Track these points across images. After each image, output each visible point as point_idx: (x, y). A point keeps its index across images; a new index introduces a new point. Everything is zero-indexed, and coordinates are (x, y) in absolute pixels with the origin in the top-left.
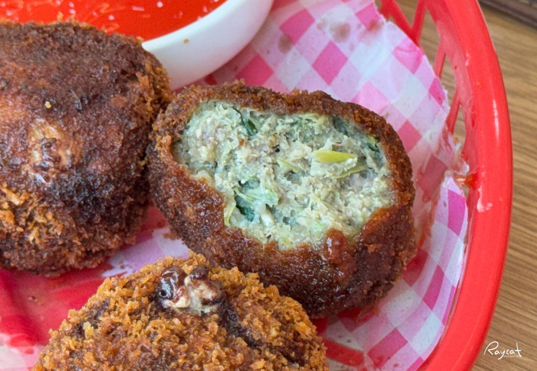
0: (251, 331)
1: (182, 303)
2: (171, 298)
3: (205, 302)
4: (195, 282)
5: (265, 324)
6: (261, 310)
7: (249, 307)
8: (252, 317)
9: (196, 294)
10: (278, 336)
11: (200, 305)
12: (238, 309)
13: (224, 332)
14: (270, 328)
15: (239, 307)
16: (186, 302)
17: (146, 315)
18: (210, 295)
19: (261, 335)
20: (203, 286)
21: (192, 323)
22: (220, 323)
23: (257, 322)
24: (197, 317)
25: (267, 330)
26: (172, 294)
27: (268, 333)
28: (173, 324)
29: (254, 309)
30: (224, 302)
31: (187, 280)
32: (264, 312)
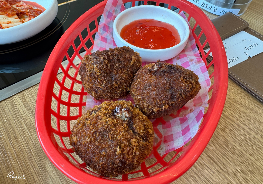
0: (135, 129)
1: (119, 115)
2: (117, 113)
3: (126, 117)
4: (125, 111)
5: (140, 128)
6: (140, 124)
7: (137, 122)
8: (137, 125)
9: (124, 114)
10: (142, 132)
11: (124, 117)
12: (134, 122)
13: (128, 127)
14: (141, 130)
15: (135, 121)
16: (121, 115)
17: (108, 115)
18: (127, 116)
19: (138, 131)
20: (126, 113)
21: (120, 122)
22: (127, 124)
23: (138, 127)
24: (122, 121)
25: (140, 130)
26: (118, 112)
27: (140, 131)
28: (114, 121)
29: (138, 123)
30: (131, 119)
31: (123, 110)
32: (141, 124)
